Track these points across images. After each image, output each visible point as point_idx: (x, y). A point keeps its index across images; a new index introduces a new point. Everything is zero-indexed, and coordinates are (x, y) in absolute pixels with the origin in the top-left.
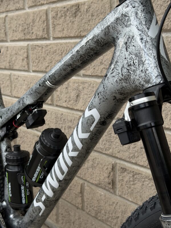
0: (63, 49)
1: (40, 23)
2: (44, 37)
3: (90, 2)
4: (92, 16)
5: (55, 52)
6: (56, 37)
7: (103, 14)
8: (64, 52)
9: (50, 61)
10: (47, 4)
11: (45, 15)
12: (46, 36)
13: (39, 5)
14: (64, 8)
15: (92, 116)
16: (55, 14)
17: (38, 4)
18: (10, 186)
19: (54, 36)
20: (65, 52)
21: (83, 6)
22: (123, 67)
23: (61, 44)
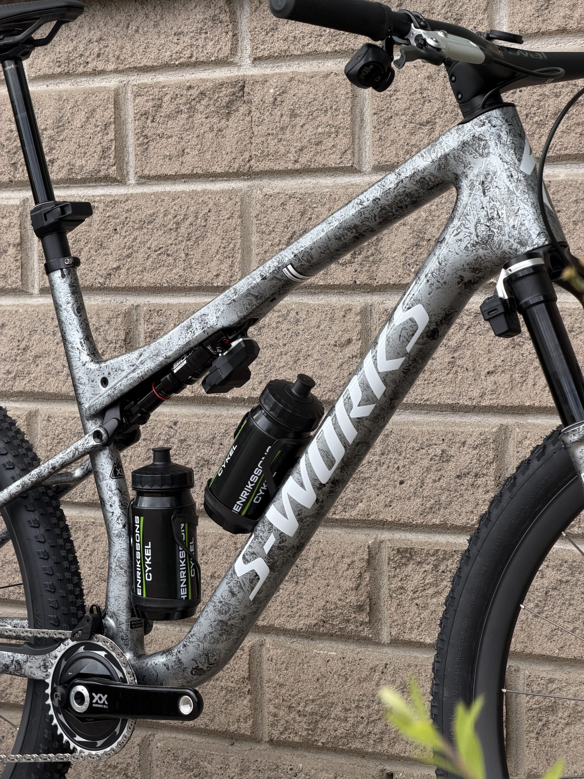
0: (183, 212)
1: (90, 128)
2: (102, 174)
3: (286, 78)
4: (293, 115)
5: (150, 223)
6: (153, 173)
7: (329, 114)
8: (185, 218)
9: (126, 252)
10: (116, 71)
11: (111, 106)
12: (113, 171)
13: (84, 74)
14: (190, 87)
15: (412, 320)
16: (151, 104)
17: (81, 69)
18: (148, 553)
19: (146, 172)
20: (191, 219)
21: (258, 87)
22: (479, 221)
23: (175, 197)
